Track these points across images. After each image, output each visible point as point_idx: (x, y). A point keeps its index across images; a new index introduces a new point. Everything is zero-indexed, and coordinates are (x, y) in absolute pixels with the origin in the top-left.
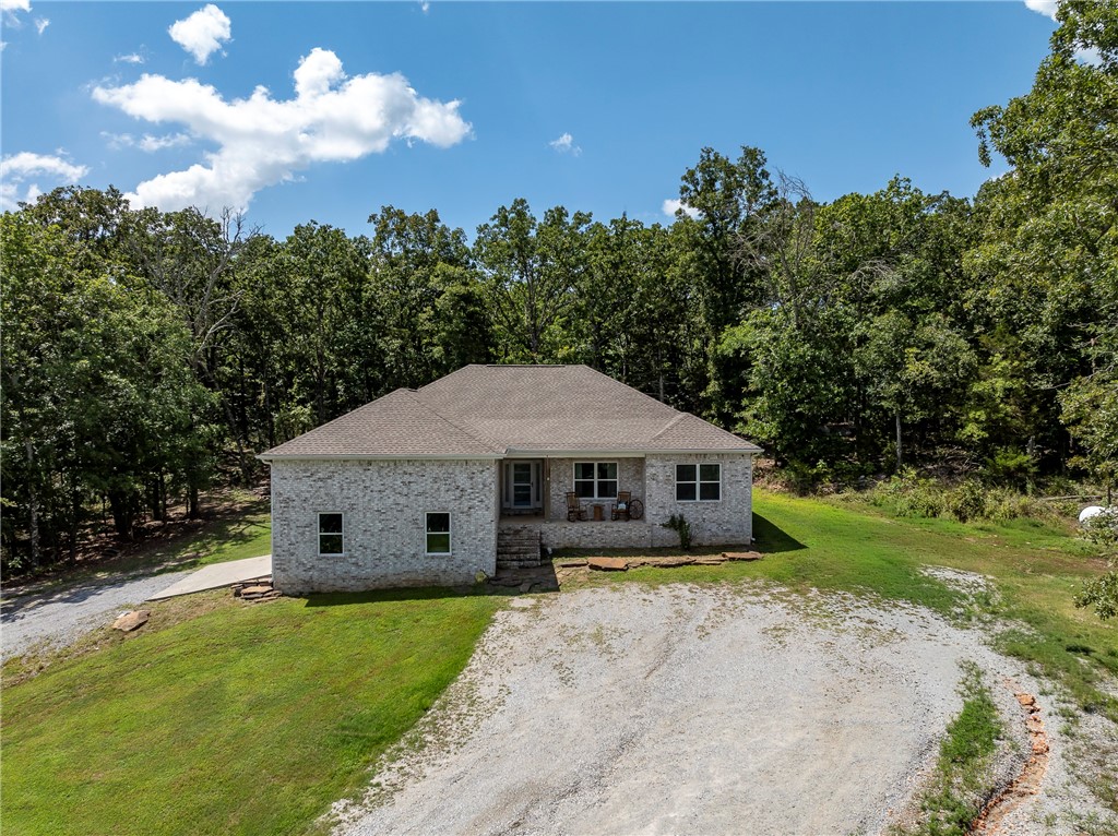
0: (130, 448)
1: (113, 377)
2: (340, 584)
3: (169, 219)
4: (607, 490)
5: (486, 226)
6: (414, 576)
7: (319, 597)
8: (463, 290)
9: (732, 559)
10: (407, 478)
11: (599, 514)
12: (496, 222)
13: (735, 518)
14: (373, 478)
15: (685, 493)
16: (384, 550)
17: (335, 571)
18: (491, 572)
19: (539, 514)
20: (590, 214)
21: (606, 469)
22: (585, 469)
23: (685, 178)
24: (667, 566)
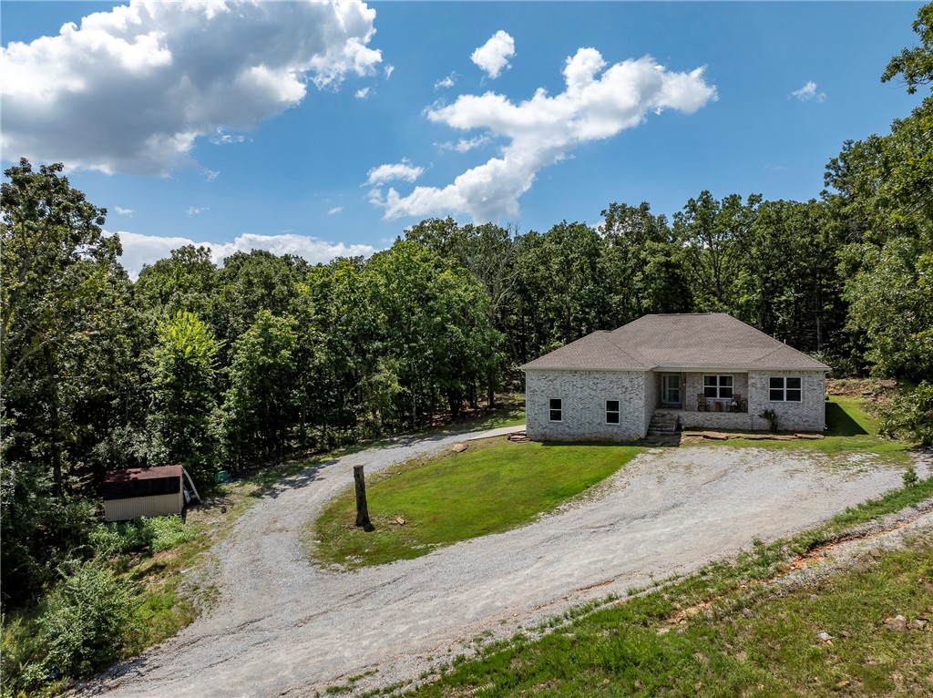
0: (458, 365)
1: (450, 326)
2: (560, 437)
3: (478, 230)
4: (725, 393)
5: (680, 213)
6: (599, 435)
7: (548, 442)
8: (663, 259)
9: (801, 438)
10: (595, 381)
11: (719, 408)
12: (687, 209)
13: (812, 414)
14: (578, 380)
15: (776, 396)
16: (583, 420)
17: (557, 428)
18: (643, 435)
19: (680, 407)
20: (761, 195)
21: (724, 380)
22: (711, 380)
23: (828, 167)
24: (753, 439)
